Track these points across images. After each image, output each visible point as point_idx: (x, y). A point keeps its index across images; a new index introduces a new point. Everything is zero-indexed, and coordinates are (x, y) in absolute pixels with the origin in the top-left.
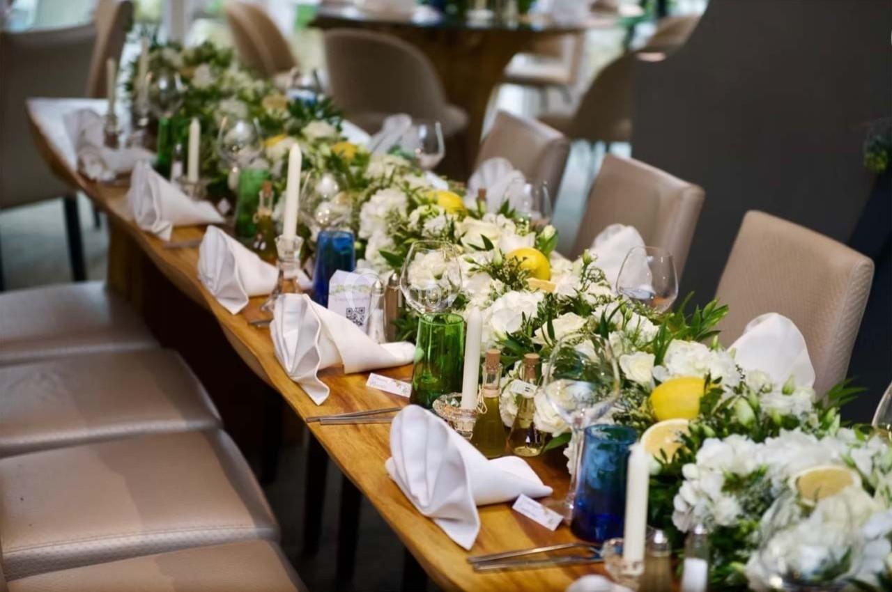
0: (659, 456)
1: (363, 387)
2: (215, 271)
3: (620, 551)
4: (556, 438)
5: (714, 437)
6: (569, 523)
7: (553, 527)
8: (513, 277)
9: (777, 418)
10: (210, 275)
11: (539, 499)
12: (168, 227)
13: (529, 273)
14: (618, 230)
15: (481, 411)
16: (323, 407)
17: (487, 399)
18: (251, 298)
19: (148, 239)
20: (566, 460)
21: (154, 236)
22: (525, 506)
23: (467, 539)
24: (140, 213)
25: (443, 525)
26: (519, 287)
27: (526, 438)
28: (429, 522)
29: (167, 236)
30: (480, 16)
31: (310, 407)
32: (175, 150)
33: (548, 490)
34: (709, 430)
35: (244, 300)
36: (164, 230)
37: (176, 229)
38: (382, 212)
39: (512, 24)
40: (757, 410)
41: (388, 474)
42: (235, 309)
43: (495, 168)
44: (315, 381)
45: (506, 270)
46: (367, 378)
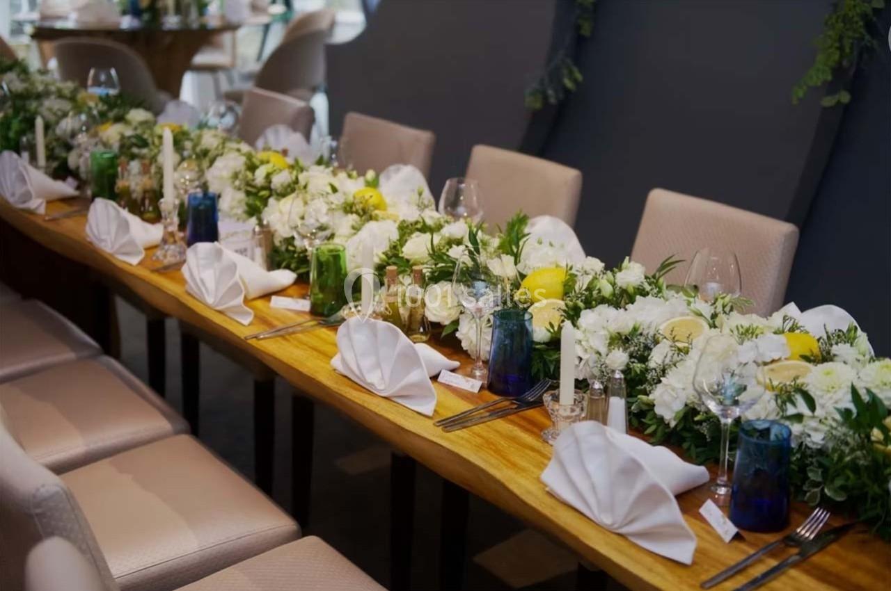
0: (549, 327)
1: (269, 308)
2: (109, 233)
3: (556, 398)
4: (449, 325)
5: (586, 308)
6: (486, 386)
7: (476, 390)
8: (365, 211)
9: (631, 290)
10: (103, 237)
11: (453, 370)
12: (42, 203)
13: (376, 207)
14: (398, 170)
15: (388, 313)
16: (250, 327)
17: (389, 304)
18: (147, 249)
19: (26, 215)
20: (460, 342)
21: (31, 212)
22: (446, 377)
23: (428, 409)
24: (13, 195)
25: (400, 401)
26: (371, 218)
27: (419, 329)
28: (388, 402)
29: (42, 210)
30: (172, 21)
31: (242, 329)
32: (23, 142)
33: (456, 364)
34: (581, 305)
35: (140, 253)
36: (39, 206)
37: (49, 202)
38: (226, 174)
39: (195, 26)
40: (614, 284)
41: (335, 370)
42: (134, 261)
43: (277, 132)
44: (242, 307)
45: (359, 207)
46: (269, 300)
